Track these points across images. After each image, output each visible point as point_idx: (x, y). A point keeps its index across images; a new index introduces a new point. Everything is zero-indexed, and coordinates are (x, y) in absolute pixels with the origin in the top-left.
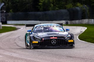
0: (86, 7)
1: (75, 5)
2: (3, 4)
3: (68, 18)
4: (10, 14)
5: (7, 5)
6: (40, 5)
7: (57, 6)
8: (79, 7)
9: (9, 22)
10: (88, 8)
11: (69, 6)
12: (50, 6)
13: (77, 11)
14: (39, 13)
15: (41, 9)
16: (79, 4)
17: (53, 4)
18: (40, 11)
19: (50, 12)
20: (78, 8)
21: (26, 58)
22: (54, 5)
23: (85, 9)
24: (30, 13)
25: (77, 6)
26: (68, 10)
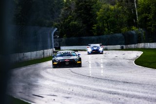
1: (130, 29)
2: (56, 29)
3: (124, 42)
4: (63, 39)
5: (60, 30)
6: (94, 29)
7: (111, 30)
8: (135, 30)
9: (62, 48)
10: (144, 31)
11: (124, 29)
12: (105, 31)
13: (133, 35)
14: (93, 37)
15: (95, 34)
16: (134, 28)
17: (107, 28)
18: (94, 36)
19: (104, 36)
20: (134, 32)
21: (81, 85)
22: (108, 30)
23: (140, 32)
24: (84, 37)
25: (133, 30)
26: (123, 34)
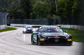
0: (59, 18)
1: (52, 16)
2: (8, 13)
3: (48, 23)
4: (12, 20)
5: (11, 14)
6: (30, 15)
7: (41, 16)
8: (55, 17)
9: (11, 25)
10: (60, 18)
11: (49, 16)
12: (37, 16)
13: (53, 20)
14: (30, 20)
15: (31, 18)
16: (54, 15)
17: (39, 15)
18: (31, 19)
20: (54, 18)
21: (21, 47)
22: (39, 16)
23: (58, 18)
24: (25, 19)
25: (53, 17)
26: (48, 19)
